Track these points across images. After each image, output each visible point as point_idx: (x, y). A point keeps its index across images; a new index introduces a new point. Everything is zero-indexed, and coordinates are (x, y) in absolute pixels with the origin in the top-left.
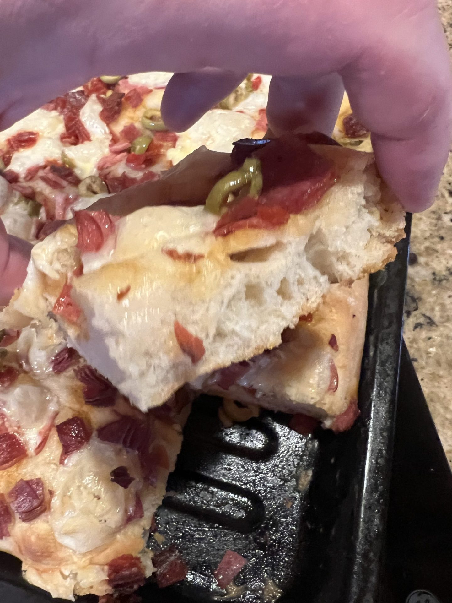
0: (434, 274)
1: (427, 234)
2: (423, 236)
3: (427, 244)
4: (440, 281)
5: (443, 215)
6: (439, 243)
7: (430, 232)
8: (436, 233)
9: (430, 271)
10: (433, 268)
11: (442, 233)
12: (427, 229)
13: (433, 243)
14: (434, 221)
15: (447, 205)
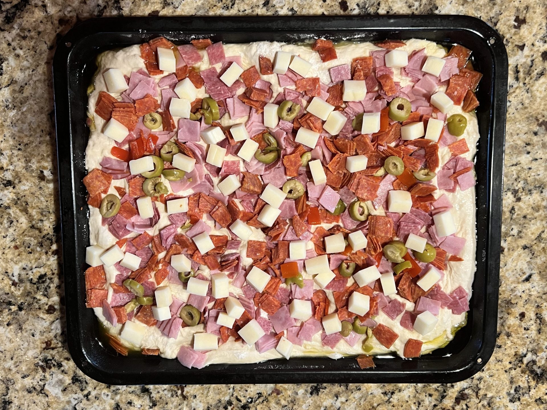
0: (542, 192)
1: (533, 221)
2: (536, 221)
3: (536, 214)
4: (540, 187)
5: (516, 234)
6: (528, 214)
7: (530, 223)
8: (527, 221)
9: (543, 194)
10: (540, 196)
11: (522, 221)
12: (532, 225)
13: (532, 214)
14: (524, 230)
15: (509, 242)
